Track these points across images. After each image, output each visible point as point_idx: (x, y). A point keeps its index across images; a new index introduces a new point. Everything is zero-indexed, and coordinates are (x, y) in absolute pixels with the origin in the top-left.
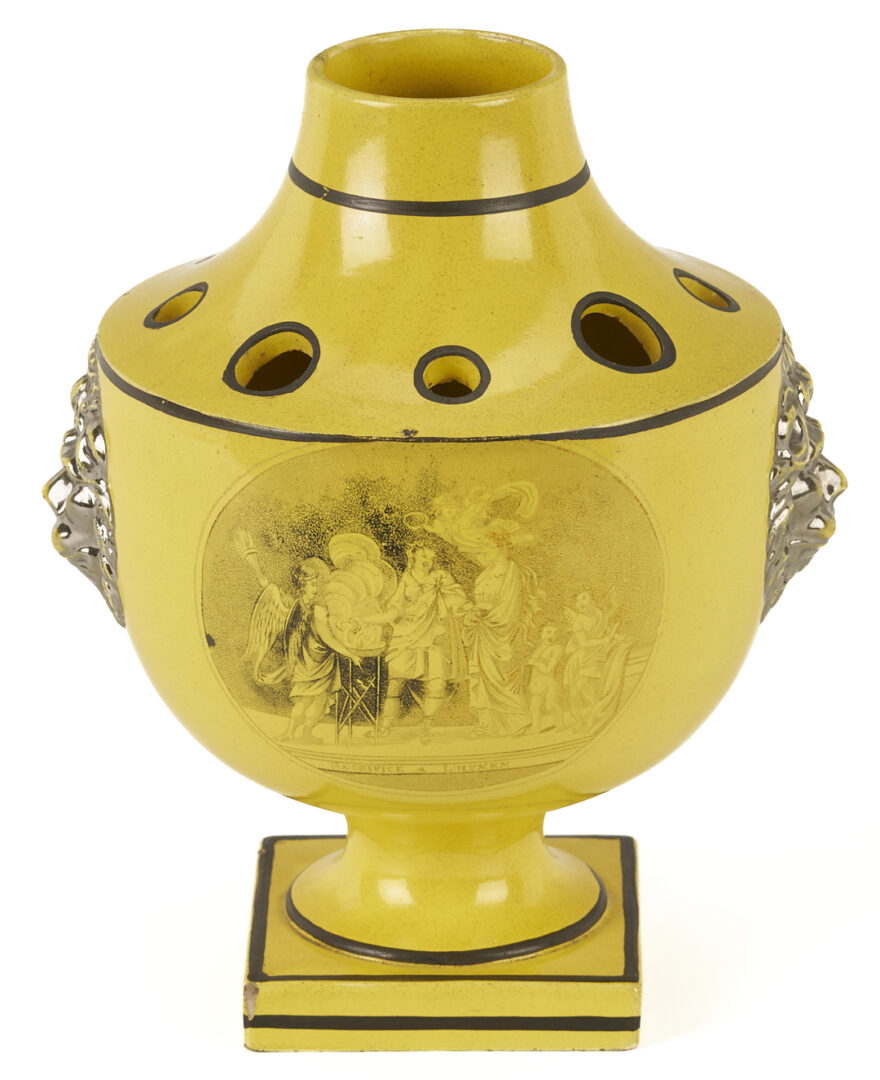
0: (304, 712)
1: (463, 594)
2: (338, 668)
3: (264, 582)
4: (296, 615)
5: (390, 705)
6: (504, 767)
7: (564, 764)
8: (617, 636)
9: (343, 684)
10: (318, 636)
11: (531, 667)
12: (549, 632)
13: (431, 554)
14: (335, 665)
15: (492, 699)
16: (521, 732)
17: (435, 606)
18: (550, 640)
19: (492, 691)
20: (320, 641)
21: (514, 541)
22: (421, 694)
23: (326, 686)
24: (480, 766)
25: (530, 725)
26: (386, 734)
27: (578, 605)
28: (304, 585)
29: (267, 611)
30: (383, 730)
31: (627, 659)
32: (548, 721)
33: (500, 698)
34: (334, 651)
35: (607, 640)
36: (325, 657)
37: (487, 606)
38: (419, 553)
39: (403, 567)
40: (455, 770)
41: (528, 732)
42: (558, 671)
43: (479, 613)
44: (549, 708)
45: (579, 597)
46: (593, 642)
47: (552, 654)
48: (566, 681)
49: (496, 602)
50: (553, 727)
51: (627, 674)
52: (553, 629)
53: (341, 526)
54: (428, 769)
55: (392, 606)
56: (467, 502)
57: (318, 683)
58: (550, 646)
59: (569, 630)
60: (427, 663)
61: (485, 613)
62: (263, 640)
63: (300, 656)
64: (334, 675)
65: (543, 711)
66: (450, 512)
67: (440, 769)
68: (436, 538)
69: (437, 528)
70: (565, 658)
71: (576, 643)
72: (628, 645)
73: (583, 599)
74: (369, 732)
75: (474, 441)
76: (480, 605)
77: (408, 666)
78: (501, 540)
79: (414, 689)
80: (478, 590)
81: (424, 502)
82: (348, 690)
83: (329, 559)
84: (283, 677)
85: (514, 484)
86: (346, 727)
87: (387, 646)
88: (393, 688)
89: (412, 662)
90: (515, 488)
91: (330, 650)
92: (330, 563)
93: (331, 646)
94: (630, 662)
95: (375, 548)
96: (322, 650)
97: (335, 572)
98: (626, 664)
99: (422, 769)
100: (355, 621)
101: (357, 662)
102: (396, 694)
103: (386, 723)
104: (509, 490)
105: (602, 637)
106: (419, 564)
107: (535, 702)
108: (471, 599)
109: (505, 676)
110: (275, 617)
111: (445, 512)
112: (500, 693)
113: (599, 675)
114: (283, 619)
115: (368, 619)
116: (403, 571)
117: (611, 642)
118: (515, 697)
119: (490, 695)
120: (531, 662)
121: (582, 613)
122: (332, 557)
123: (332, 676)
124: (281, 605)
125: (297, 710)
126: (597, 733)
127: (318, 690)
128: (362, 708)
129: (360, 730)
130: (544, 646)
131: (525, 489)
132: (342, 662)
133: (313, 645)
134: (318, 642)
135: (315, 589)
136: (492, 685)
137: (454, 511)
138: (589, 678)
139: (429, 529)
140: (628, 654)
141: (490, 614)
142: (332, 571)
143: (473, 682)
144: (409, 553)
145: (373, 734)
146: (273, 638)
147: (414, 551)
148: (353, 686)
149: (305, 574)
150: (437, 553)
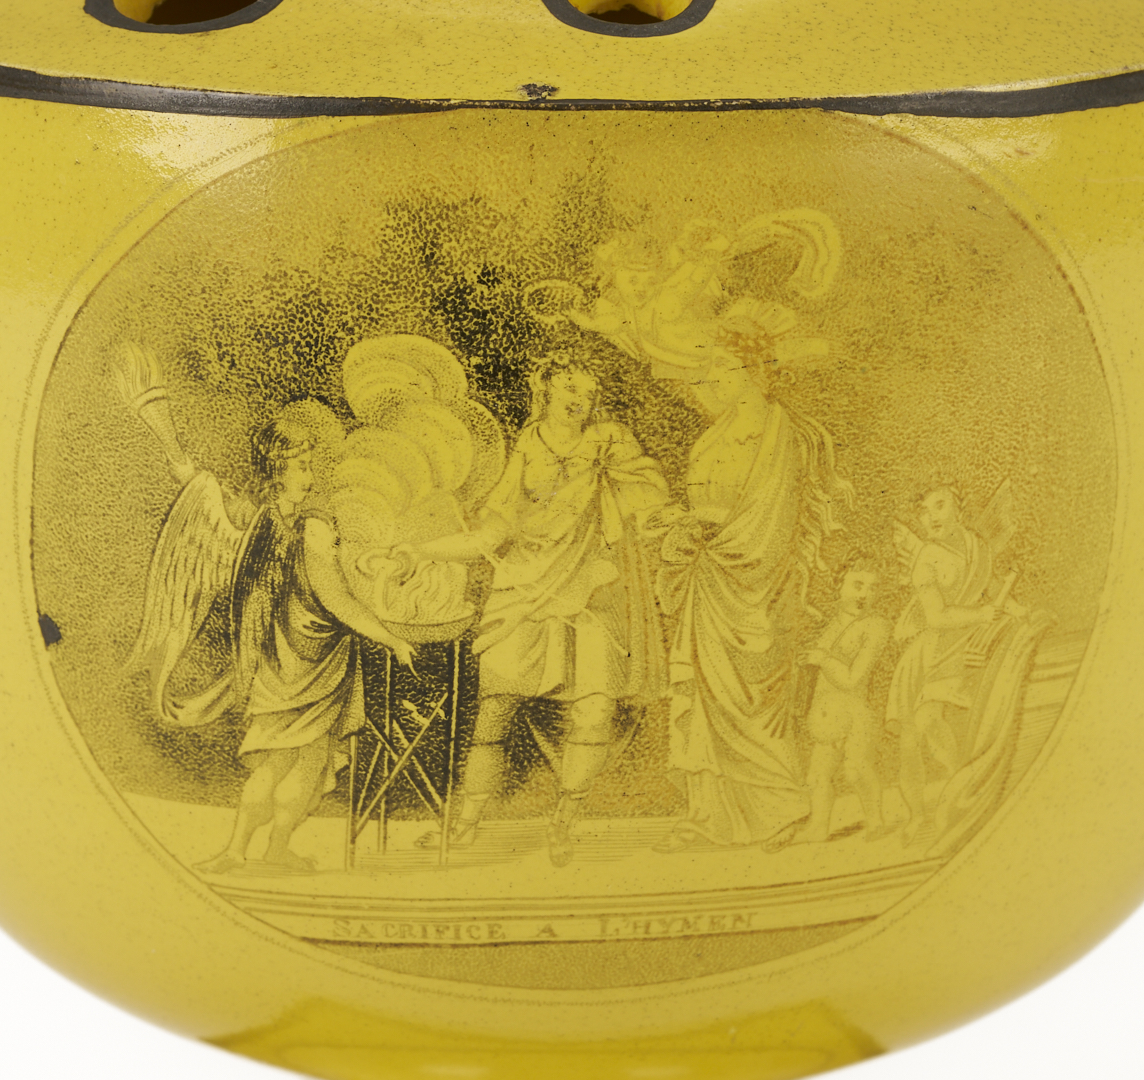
0: (272, 794)
1: (661, 483)
2: (359, 673)
3: (184, 469)
4: (261, 546)
5: (481, 765)
6: (741, 927)
7: (877, 924)
8: (1012, 606)
9: (368, 714)
10: (313, 594)
11: (814, 669)
12: (859, 584)
13: (586, 383)
14: (351, 666)
15: (722, 749)
16: (784, 836)
17: (594, 511)
18: (861, 605)
19: (722, 726)
20: (317, 607)
21: (783, 354)
22: (556, 736)
23: (328, 721)
24: (686, 921)
25: (805, 820)
26: (466, 839)
27: (925, 519)
28: (282, 470)
29: (191, 540)
30: (460, 828)
31: (1031, 666)
32: (848, 810)
33: (738, 745)
34: (350, 631)
35: (988, 612)
36: (329, 647)
37: (718, 515)
38: (559, 380)
39: (520, 416)
40: (626, 932)
41: (799, 836)
42: (876, 683)
43: (698, 532)
44: (851, 775)
45: (930, 501)
46: (959, 617)
47: (863, 640)
48: (892, 712)
49: (738, 504)
50: (858, 827)
51: (1028, 705)
52: (869, 578)
53: (373, 318)
54: (565, 930)
55: (492, 513)
56: (673, 256)
57: (309, 715)
58: (860, 618)
59: (905, 581)
60: (571, 656)
61: (711, 530)
62: (178, 614)
63: (269, 647)
64: (350, 691)
65: (838, 785)
66: (632, 281)
67: (592, 930)
68: (600, 345)
69: (604, 319)
70: (893, 652)
71: (919, 615)
72: (1031, 633)
73: (939, 508)
74: (428, 836)
75: (691, 109)
76: (703, 512)
77: (526, 663)
78: (752, 350)
79: (538, 722)
80: (696, 474)
81: (573, 255)
82: (381, 729)
83: (343, 402)
84: (225, 704)
85: (785, 216)
86: (373, 825)
87: (479, 614)
88: (489, 720)
89: (535, 654)
90: (785, 225)
91: (339, 629)
92: (344, 411)
93: (343, 619)
94: (1035, 674)
95: (454, 371)
96: (320, 628)
97: (358, 434)
98: (1027, 678)
99: (549, 930)
100: (404, 553)
101: (405, 655)
102: (496, 734)
103: (468, 810)
104: (774, 229)
105: (978, 606)
106: (557, 409)
107: (821, 760)
108: (679, 496)
109: (754, 690)
110: (209, 553)
111: (622, 278)
112: (741, 733)
113: (967, 702)
114: (229, 557)
115: (432, 547)
116: (520, 425)
117: (997, 619)
118: (776, 745)
119: (717, 738)
120: (815, 657)
121: (934, 541)
122: (350, 397)
123: (342, 695)
124: (225, 524)
125: (256, 787)
126: (955, 850)
127: (308, 733)
128: (413, 773)
129: (406, 830)
130: (846, 619)
131: (809, 228)
132: (367, 658)
133: (301, 617)
134: (311, 610)
135: (306, 478)
136: (724, 713)
137: (643, 277)
138: (946, 705)
139: (584, 322)
140: (1034, 652)
141: (723, 535)
142: (349, 431)
143: (679, 703)
144: (535, 380)
145: (436, 840)
146: (204, 608)
147: (547, 376)
148: (392, 717)
149: (285, 442)
150: (601, 382)
